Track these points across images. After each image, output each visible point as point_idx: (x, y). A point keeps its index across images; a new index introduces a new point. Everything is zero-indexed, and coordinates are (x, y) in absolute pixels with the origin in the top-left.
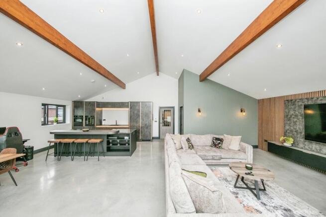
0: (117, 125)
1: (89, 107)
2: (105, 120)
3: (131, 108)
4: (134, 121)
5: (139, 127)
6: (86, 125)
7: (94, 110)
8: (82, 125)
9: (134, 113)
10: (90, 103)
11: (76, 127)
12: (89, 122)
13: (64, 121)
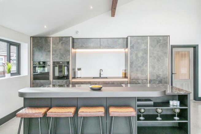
0: (100, 77)
1: (60, 46)
2: (79, 69)
3: (132, 47)
4: (137, 70)
5: (147, 80)
6: (55, 78)
7: (68, 51)
8: (48, 79)
9: (136, 55)
10: (61, 39)
11: (37, 81)
12: (60, 71)
13: (18, 72)
